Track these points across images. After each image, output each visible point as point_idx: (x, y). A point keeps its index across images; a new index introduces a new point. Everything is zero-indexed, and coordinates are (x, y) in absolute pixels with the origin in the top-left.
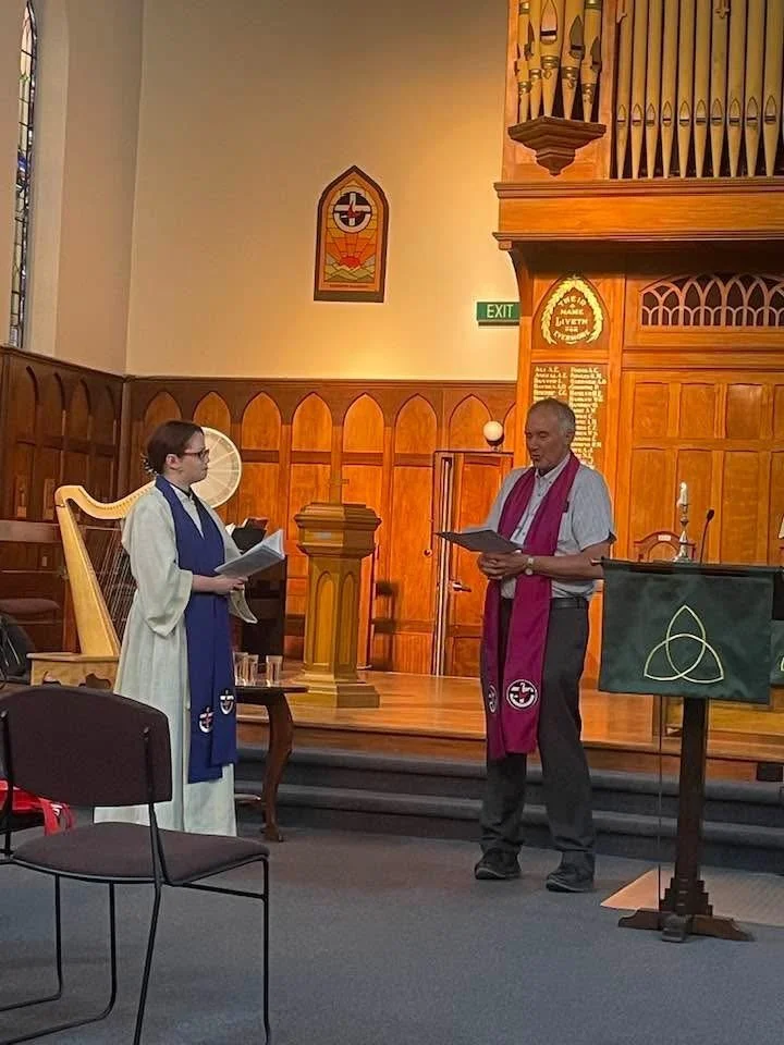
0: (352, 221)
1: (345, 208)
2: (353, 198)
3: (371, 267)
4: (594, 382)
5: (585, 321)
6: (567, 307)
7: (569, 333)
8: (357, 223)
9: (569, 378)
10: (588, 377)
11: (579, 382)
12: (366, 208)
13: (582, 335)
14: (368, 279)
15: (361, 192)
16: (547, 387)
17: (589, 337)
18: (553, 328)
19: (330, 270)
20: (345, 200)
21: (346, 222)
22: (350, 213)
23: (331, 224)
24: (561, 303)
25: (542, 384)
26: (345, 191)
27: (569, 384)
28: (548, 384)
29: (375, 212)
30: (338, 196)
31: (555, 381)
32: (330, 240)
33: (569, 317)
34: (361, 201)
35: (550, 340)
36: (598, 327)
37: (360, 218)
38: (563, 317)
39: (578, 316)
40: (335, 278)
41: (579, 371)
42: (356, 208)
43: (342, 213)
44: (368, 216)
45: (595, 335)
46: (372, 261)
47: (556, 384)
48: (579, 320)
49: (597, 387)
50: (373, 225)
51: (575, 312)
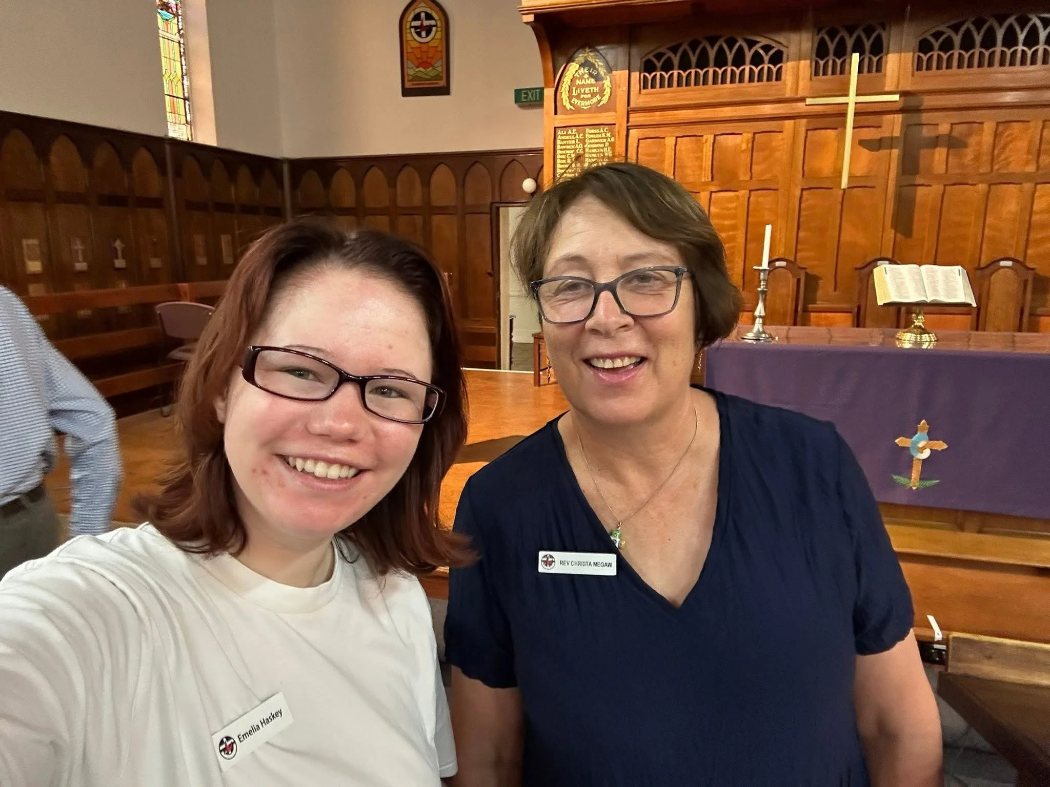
0: (424, 34)
1: (417, 23)
2: (423, 15)
3: (439, 67)
4: (605, 140)
5: (596, 89)
6: (581, 77)
7: (583, 99)
8: (428, 35)
9: (585, 139)
10: (600, 136)
11: (593, 141)
12: (432, 22)
13: (595, 100)
14: (438, 77)
15: (429, 11)
16: (568, 147)
17: (599, 101)
19: (411, 72)
20: (417, 17)
21: (419, 34)
22: (421, 27)
23: (409, 37)
24: (577, 74)
25: (564, 145)
26: (417, 11)
27: (584, 143)
28: (569, 145)
29: (439, 25)
30: (412, 16)
31: (573, 142)
32: (410, 50)
33: (583, 86)
34: (429, 17)
35: (568, 106)
36: (607, 92)
37: (429, 30)
38: (578, 87)
39: (592, 85)
40: (416, 78)
41: (593, 131)
42: (426, 23)
43: (416, 28)
44: (434, 29)
45: (605, 99)
46: (439, 63)
47: (575, 145)
48: (592, 89)
49: (607, 144)
50: (439, 35)
51: (588, 82)
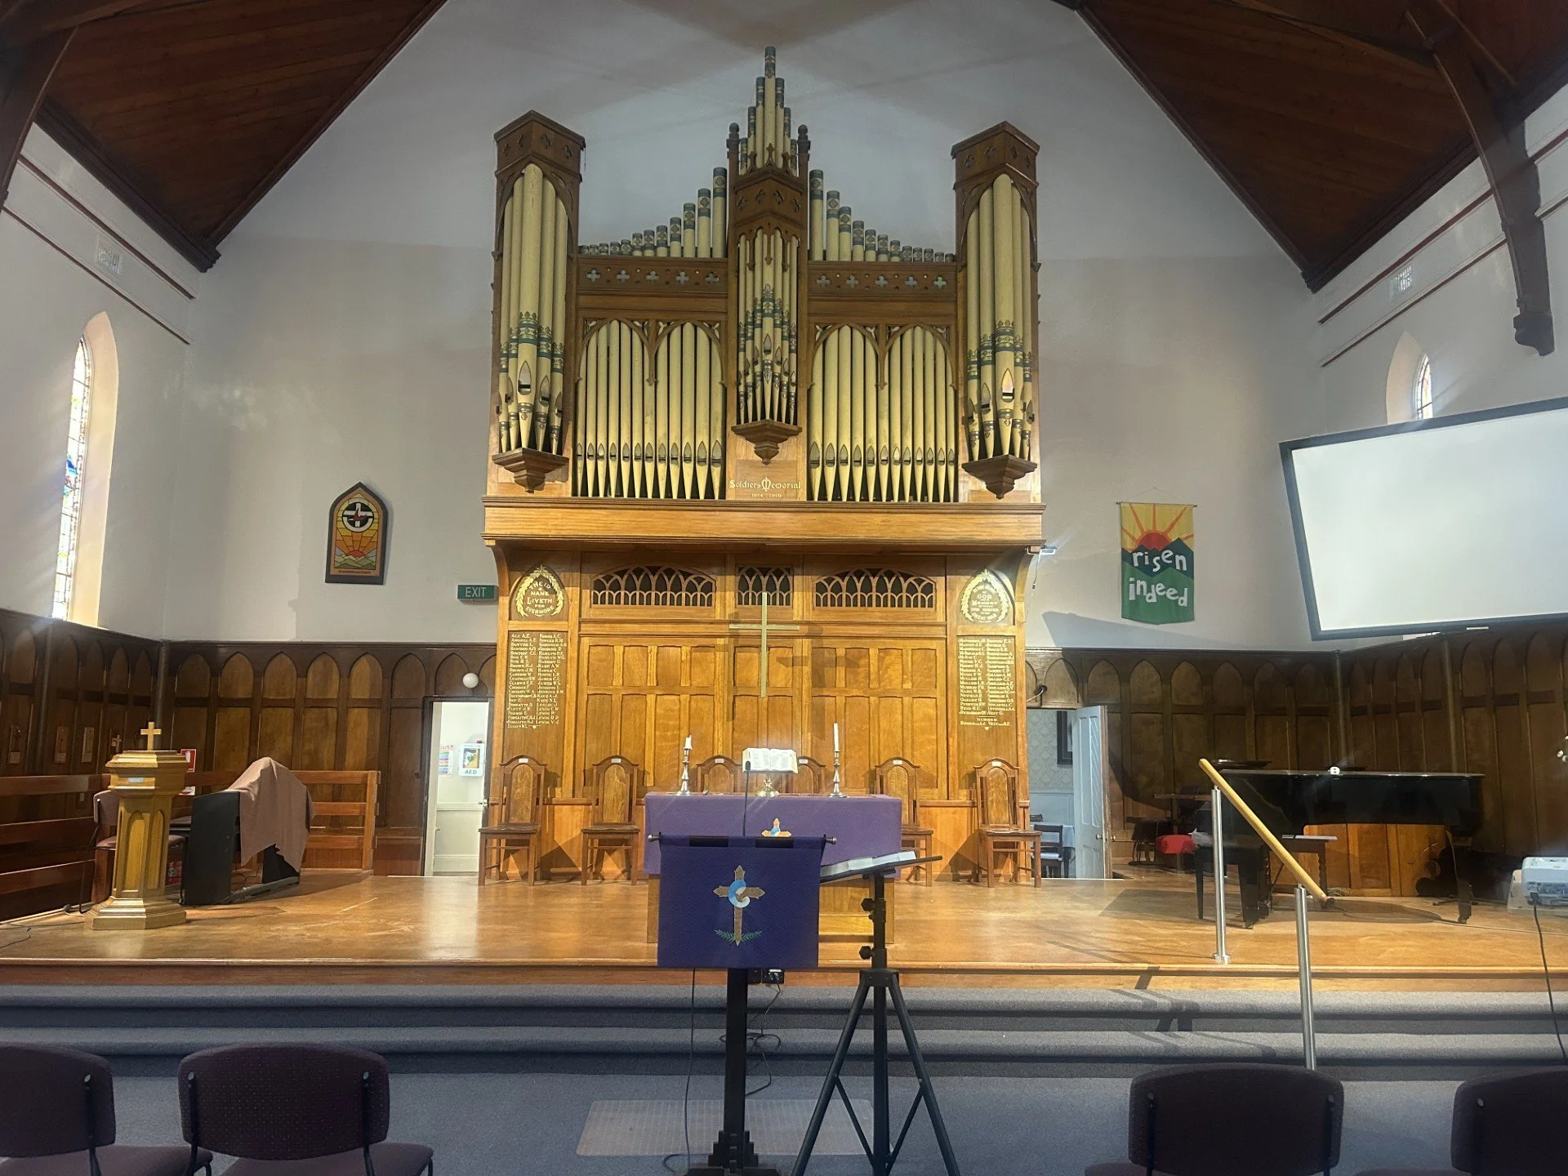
0: (358, 524)
1: (352, 513)
2: (358, 506)
3: (373, 557)
4: (557, 645)
5: (551, 601)
6: (536, 590)
7: (537, 608)
8: (361, 526)
9: (538, 642)
10: (553, 641)
11: (546, 645)
12: (370, 514)
13: (548, 610)
14: (370, 567)
15: (366, 502)
16: (521, 649)
17: (554, 610)
18: (525, 606)
19: (339, 559)
20: (352, 507)
21: (353, 524)
22: (356, 517)
23: (340, 525)
24: (531, 587)
25: (518, 647)
26: (351, 501)
27: (538, 646)
28: (522, 647)
29: (376, 516)
30: (346, 505)
31: (527, 645)
32: (339, 538)
33: (538, 597)
34: (365, 508)
35: (523, 613)
36: (561, 603)
37: (364, 521)
38: (533, 597)
39: (546, 597)
40: (344, 565)
41: (546, 637)
42: (361, 514)
43: (349, 517)
44: (370, 520)
45: (558, 610)
46: (373, 553)
47: (528, 647)
48: (546, 600)
49: (560, 649)
50: (375, 527)
51: (542, 594)
